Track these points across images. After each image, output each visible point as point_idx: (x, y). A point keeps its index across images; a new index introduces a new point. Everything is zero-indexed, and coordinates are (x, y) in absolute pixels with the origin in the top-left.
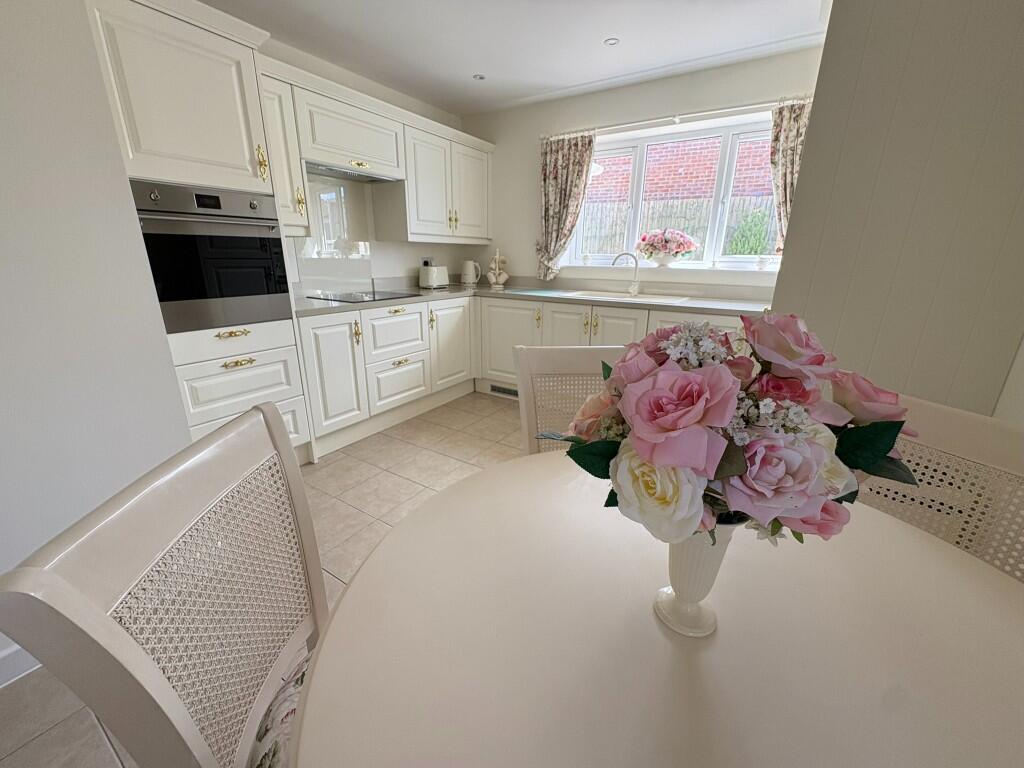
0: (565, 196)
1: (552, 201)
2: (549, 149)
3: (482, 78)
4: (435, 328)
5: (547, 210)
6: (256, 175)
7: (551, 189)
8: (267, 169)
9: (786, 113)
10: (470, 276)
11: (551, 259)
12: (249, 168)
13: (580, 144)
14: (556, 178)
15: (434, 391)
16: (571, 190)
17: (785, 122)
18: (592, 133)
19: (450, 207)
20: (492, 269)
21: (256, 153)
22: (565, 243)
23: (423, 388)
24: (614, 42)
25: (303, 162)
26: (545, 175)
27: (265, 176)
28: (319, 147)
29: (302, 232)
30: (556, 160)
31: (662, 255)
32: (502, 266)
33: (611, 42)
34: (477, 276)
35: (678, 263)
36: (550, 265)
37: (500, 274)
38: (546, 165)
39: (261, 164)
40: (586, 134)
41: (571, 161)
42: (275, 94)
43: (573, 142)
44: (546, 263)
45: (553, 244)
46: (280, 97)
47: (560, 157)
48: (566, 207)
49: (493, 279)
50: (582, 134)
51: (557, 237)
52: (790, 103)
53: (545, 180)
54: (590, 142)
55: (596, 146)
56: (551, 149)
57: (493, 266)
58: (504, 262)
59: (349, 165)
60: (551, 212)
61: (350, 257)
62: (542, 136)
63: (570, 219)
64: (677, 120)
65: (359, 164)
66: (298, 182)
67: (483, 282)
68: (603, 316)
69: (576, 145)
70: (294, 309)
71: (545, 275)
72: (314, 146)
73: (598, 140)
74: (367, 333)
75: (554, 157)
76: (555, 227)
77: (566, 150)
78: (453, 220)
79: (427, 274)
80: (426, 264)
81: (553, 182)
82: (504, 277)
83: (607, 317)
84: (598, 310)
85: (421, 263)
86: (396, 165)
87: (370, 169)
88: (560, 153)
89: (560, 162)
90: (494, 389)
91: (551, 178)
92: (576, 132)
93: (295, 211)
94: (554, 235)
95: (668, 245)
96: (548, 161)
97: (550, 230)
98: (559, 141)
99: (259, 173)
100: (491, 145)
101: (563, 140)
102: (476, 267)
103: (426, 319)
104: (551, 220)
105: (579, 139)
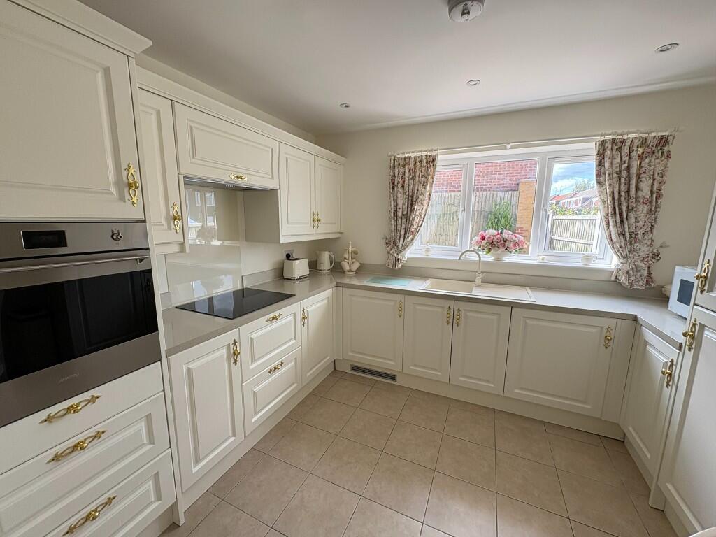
0: (412, 202)
1: (400, 205)
2: (396, 164)
3: (347, 106)
4: (305, 325)
5: (395, 212)
6: (122, 198)
7: (399, 195)
8: (138, 191)
9: (609, 145)
10: (325, 264)
11: (400, 252)
12: (114, 191)
13: (424, 161)
14: (403, 187)
15: (304, 384)
16: (417, 197)
17: (608, 152)
18: (434, 153)
19: (313, 210)
20: (345, 258)
21: (125, 173)
22: (412, 239)
23: (296, 385)
24: (475, 82)
25: (181, 177)
26: (393, 184)
27: (135, 200)
28: (199, 162)
29: (176, 249)
30: (404, 173)
31: (500, 251)
32: (354, 255)
33: (472, 83)
34: (331, 263)
35: (512, 258)
36: (399, 257)
37: (353, 263)
38: (394, 176)
39: (130, 186)
40: (430, 153)
41: (417, 175)
42: (153, 108)
43: (418, 159)
44: (395, 255)
45: (402, 240)
46: (158, 112)
47: (407, 171)
48: (412, 210)
49: (347, 267)
50: (426, 153)
51: (405, 234)
52: (611, 137)
53: (393, 189)
54: (434, 160)
55: (438, 162)
56: (398, 164)
57: (346, 256)
58: (355, 253)
59: (228, 178)
60: (400, 214)
61: (212, 243)
62: (390, 154)
63: (417, 219)
64: (509, 146)
65: (238, 178)
66: (174, 198)
67: (337, 269)
68: (465, 310)
69: (421, 161)
70: (163, 347)
71: (395, 265)
72: (194, 161)
73: (439, 158)
74: (244, 349)
75: (401, 170)
76: (404, 226)
77: (412, 166)
78: (315, 221)
79: (291, 267)
80: (288, 256)
81: (401, 190)
82: (356, 266)
83: (469, 311)
84: (459, 304)
85: (284, 257)
86: (271, 177)
87: (249, 181)
88: (407, 167)
89: (407, 174)
90: (354, 368)
91: (400, 186)
92: (421, 152)
93: (169, 228)
94: (403, 232)
95: (506, 244)
96: (396, 174)
97: (399, 228)
98: (405, 158)
99: (127, 197)
100: (344, 158)
101: (410, 158)
102: (330, 256)
103: (299, 318)
104: (400, 220)
105: (424, 158)
